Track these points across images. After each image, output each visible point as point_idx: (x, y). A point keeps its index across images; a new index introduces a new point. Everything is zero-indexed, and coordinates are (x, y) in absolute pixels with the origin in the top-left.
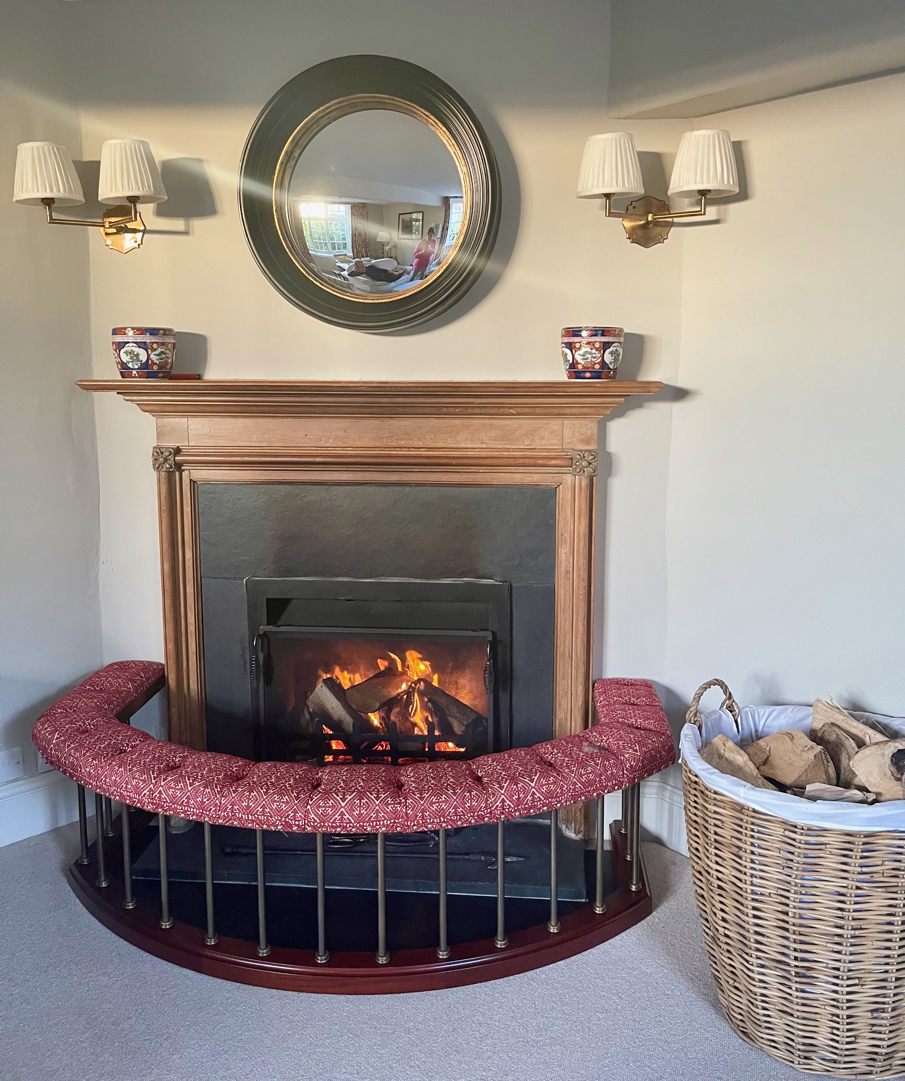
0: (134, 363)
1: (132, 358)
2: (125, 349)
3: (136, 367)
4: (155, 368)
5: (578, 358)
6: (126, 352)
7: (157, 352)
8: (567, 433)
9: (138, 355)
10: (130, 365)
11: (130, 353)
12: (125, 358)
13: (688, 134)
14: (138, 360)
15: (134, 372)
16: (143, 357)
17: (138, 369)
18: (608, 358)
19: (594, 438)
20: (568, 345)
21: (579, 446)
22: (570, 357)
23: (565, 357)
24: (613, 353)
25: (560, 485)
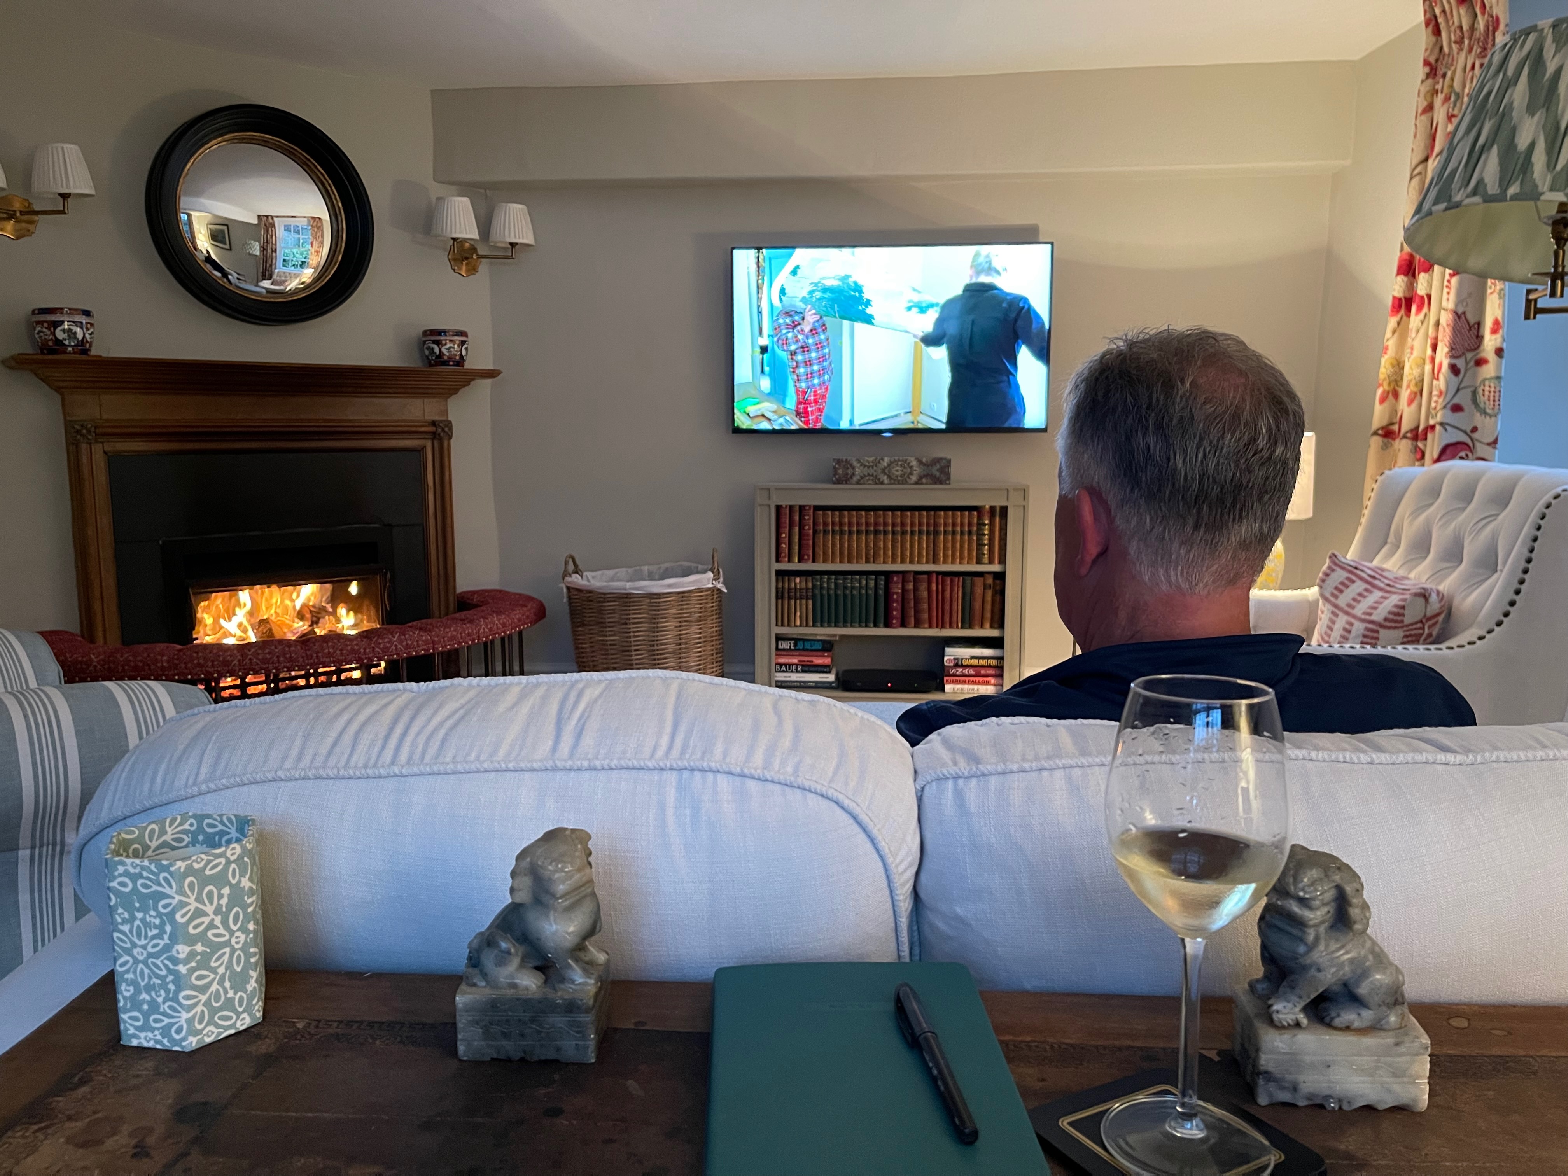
8: (427, 409)
18: (464, 352)
19: (446, 412)
20: (435, 342)
21: (436, 418)
22: (437, 350)
23: (432, 350)
24: (466, 349)
25: (424, 448)
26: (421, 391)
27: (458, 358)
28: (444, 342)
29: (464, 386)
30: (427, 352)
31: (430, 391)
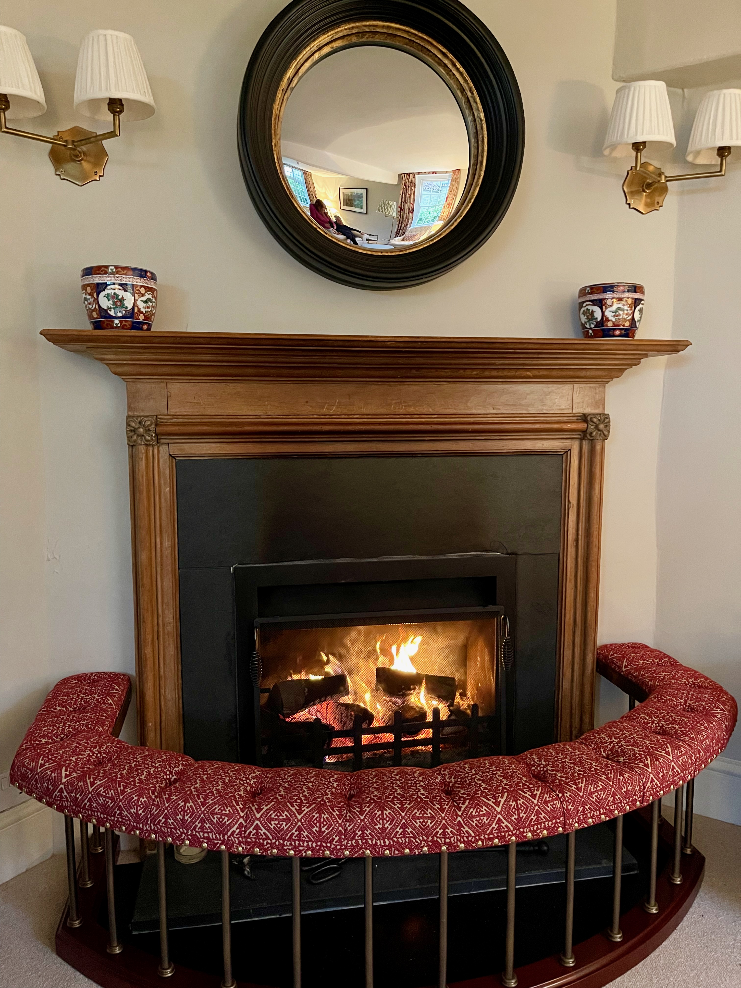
0: (118, 310)
1: (115, 303)
2: (106, 292)
3: (120, 315)
4: (141, 317)
5: (609, 314)
6: (108, 296)
7: (144, 299)
8: (577, 398)
9: (122, 300)
10: (112, 313)
11: (113, 297)
12: (105, 303)
13: (716, 92)
14: (122, 306)
15: (117, 321)
16: (129, 303)
17: (122, 317)
18: (637, 316)
19: (602, 402)
20: (594, 302)
21: (588, 410)
22: (598, 315)
23: (591, 315)
24: (641, 311)
25: (568, 451)
26: (571, 373)
27: (627, 324)
28: (609, 302)
29: (631, 366)
30: (583, 319)
31: (583, 373)
